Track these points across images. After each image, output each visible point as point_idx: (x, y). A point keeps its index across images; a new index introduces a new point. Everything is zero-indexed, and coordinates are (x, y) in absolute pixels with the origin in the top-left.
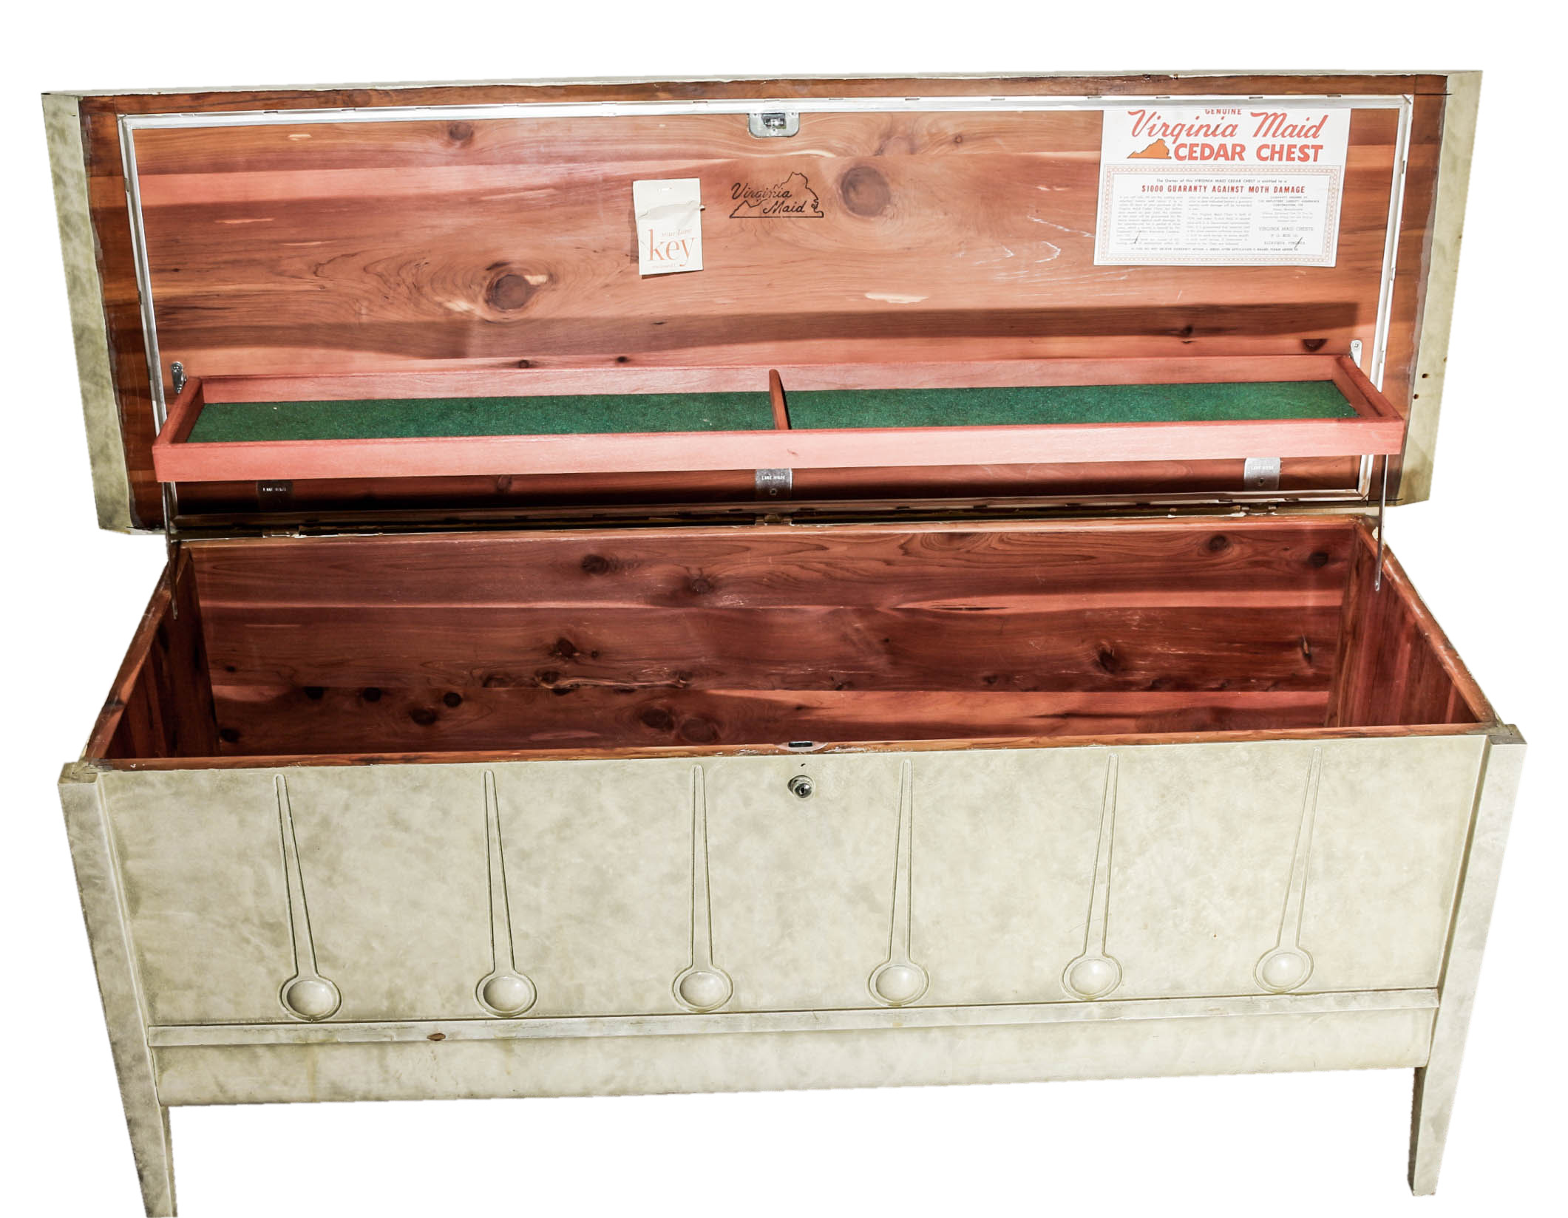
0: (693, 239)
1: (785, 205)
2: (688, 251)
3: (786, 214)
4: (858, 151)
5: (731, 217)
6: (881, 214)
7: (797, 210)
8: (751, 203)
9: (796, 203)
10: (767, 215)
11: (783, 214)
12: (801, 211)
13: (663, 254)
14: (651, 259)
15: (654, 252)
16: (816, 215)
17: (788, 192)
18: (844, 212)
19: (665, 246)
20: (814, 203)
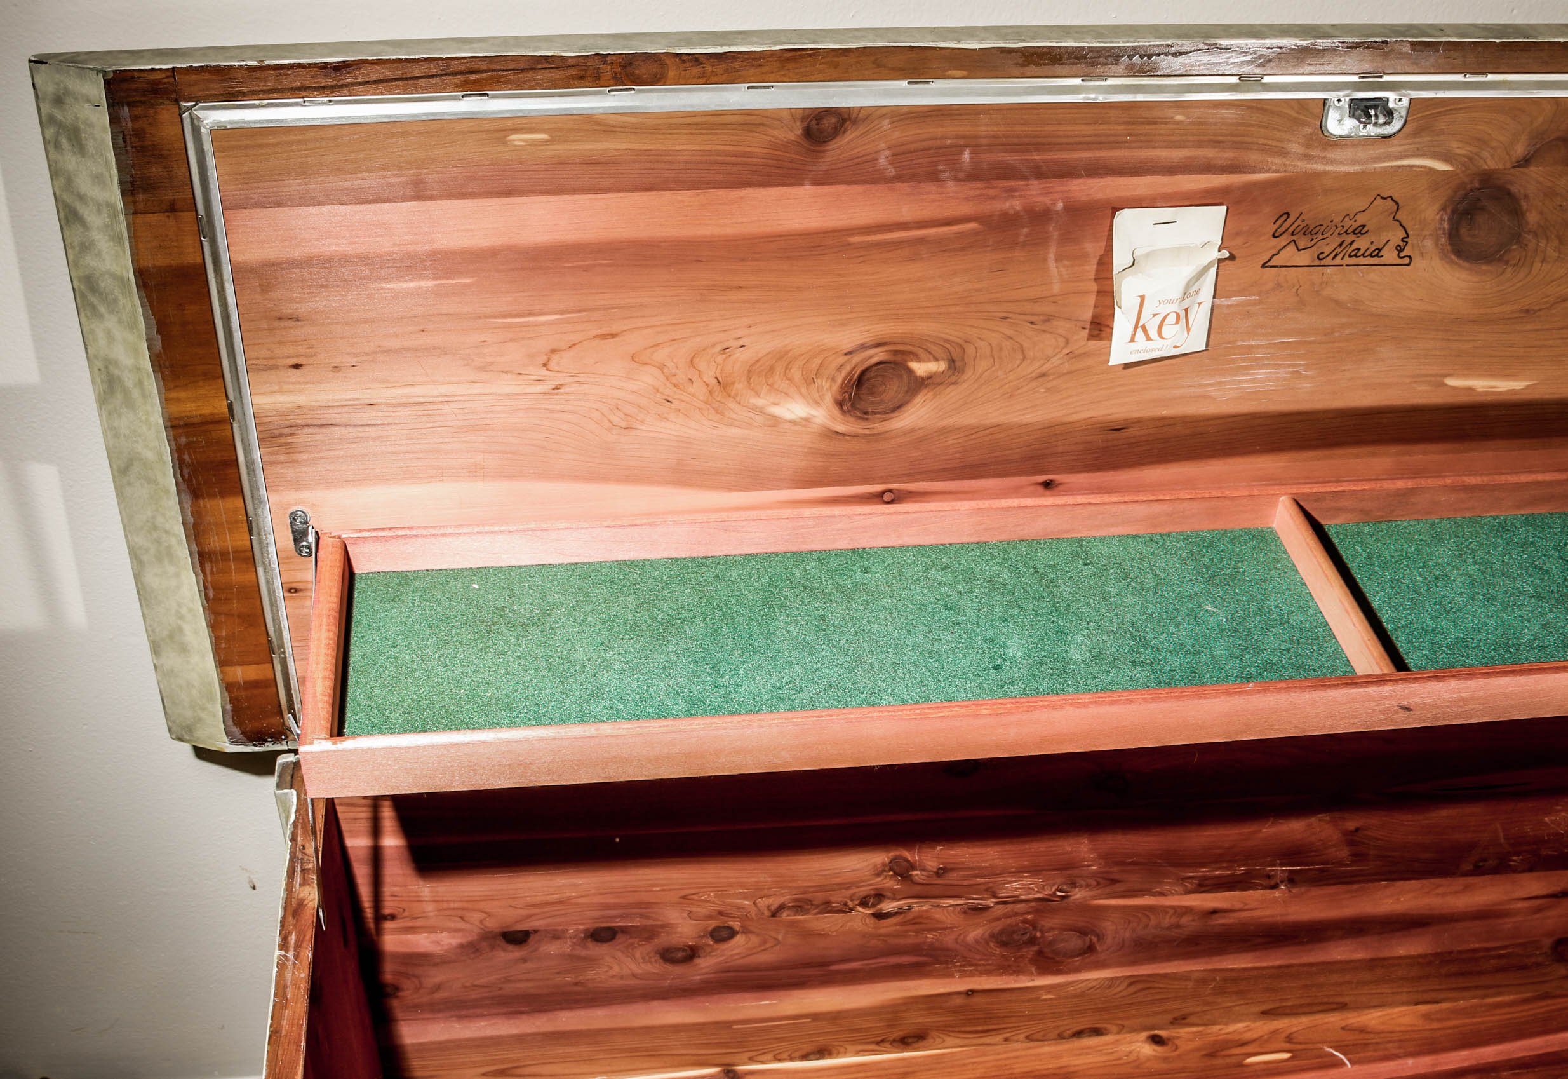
0: (1200, 304)
1: (1354, 246)
2: (1190, 324)
3: (1354, 261)
4: (1489, 161)
5: (1264, 266)
6: (1500, 260)
7: (1371, 254)
8: (1301, 245)
9: (1372, 243)
10: (1323, 262)
11: (1348, 261)
12: (1377, 255)
13: (1153, 333)
14: (1132, 340)
15: (1140, 330)
16: (1400, 261)
17: (1364, 226)
18: (1444, 257)
19: (1159, 319)
20: (1401, 244)
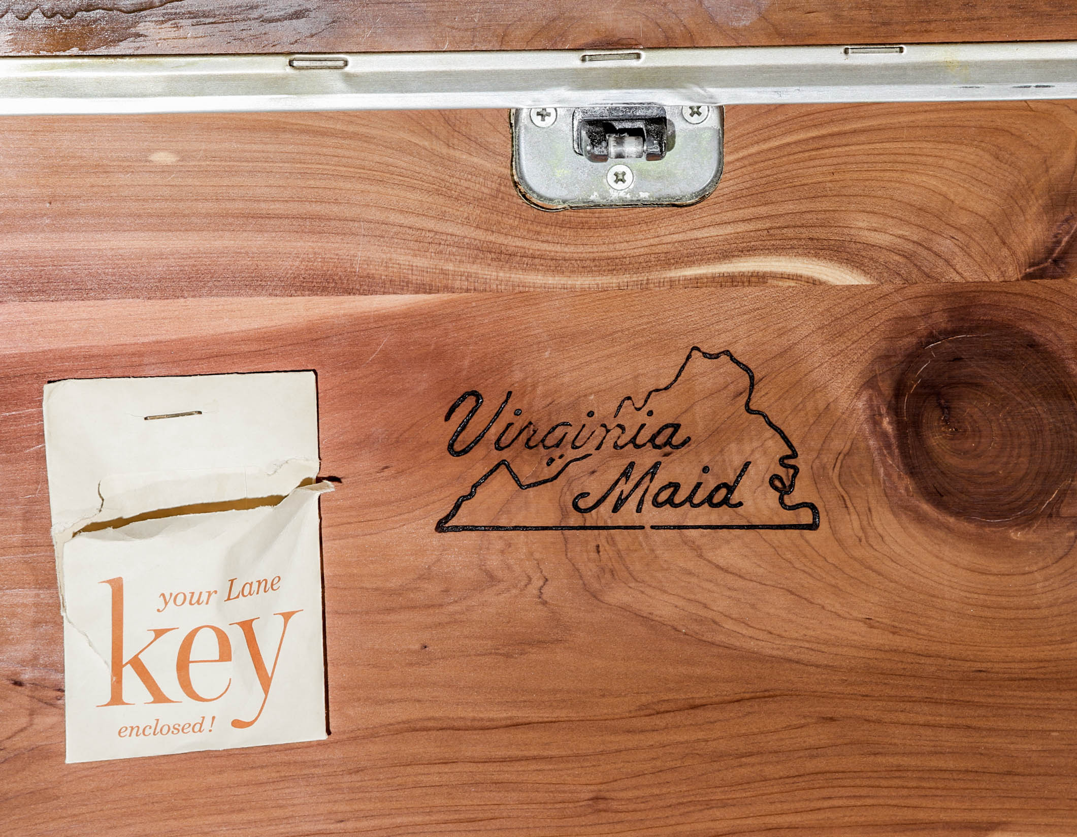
0: (287, 616)
1: (662, 478)
2: (269, 666)
3: (669, 515)
4: (960, 261)
5: (441, 527)
6: (1052, 514)
7: (709, 500)
8: (527, 473)
9: (706, 470)
10: (591, 519)
11: (652, 514)
12: (725, 501)
13: (168, 682)
14: (117, 698)
15: (129, 673)
16: (788, 517)
17: (676, 427)
18: (901, 508)
19: (171, 645)
20: (781, 471)
